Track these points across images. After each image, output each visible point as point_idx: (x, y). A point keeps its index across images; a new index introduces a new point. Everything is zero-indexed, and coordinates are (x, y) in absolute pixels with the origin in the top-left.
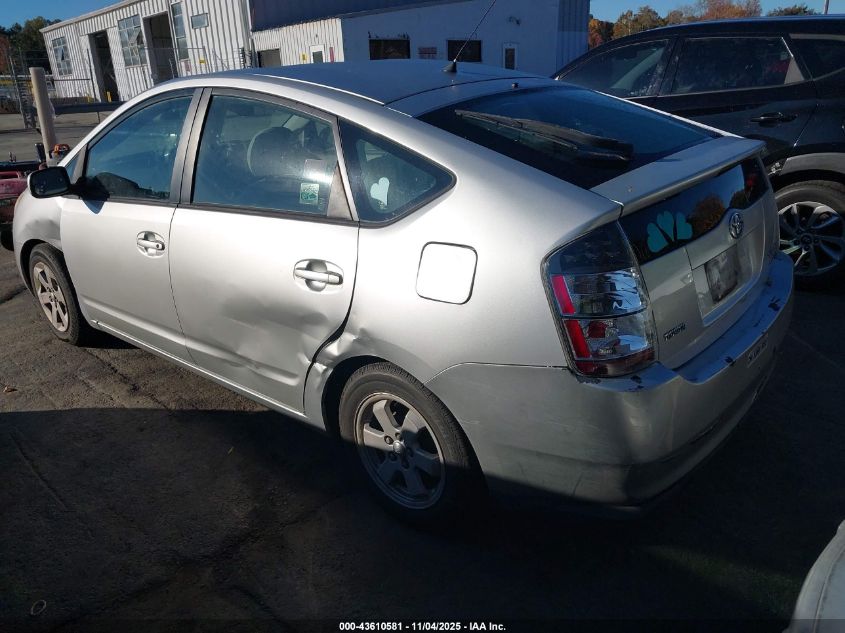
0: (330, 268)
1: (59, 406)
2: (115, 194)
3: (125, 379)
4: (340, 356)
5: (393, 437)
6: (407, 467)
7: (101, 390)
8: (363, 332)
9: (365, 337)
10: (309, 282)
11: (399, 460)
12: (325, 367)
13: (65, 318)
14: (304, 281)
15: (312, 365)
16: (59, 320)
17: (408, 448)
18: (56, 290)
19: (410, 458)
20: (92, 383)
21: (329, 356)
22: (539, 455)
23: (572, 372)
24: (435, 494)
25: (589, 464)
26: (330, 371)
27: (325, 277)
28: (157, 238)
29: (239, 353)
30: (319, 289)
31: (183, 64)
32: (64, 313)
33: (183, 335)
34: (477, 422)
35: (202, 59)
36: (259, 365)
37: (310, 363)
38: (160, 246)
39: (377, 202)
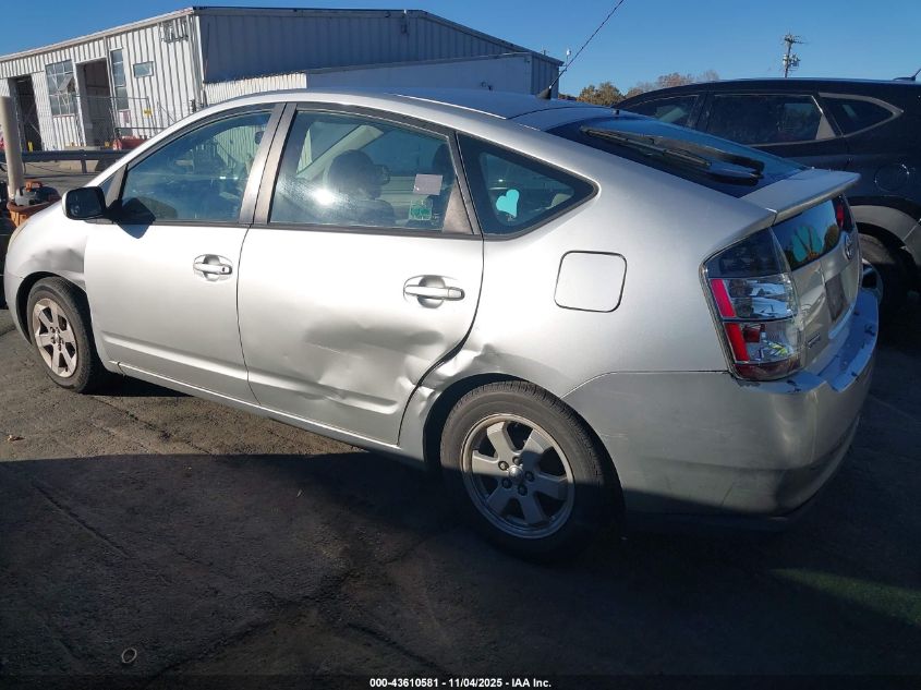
0: (448, 283)
1: (81, 453)
2: (162, 217)
3: (150, 426)
4: (456, 376)
5: (509, 461)
6: (525, 493)
7: (127, 438)
8: (488, 348)
9: (489, 353)
10: (422, 299)
11: (515, 487)
12: (432, 391)
13: (72, 362)
14: (415, 298)
15: (416, 388)
16: (63, 364)
17: (526, 473)
18: (64, 329)
19: (528, 483)
20: (113, 431)
21: (439, 378)
22: (690, 465)
23: (732, 376)
24: (558, 521)
25: (743, 471)
26: (438, 395)
27: (444, 293)
28: (222, 261)
29: (321, 382)
30: (434, 306)
31: (121, 115)
32: (72, 356)
33: (245, 368)
34: (620, 435)
35: (145, 108)
36: (346, 394)
37: (414, 386)
38: (227, 270)
39: (504, 214)
